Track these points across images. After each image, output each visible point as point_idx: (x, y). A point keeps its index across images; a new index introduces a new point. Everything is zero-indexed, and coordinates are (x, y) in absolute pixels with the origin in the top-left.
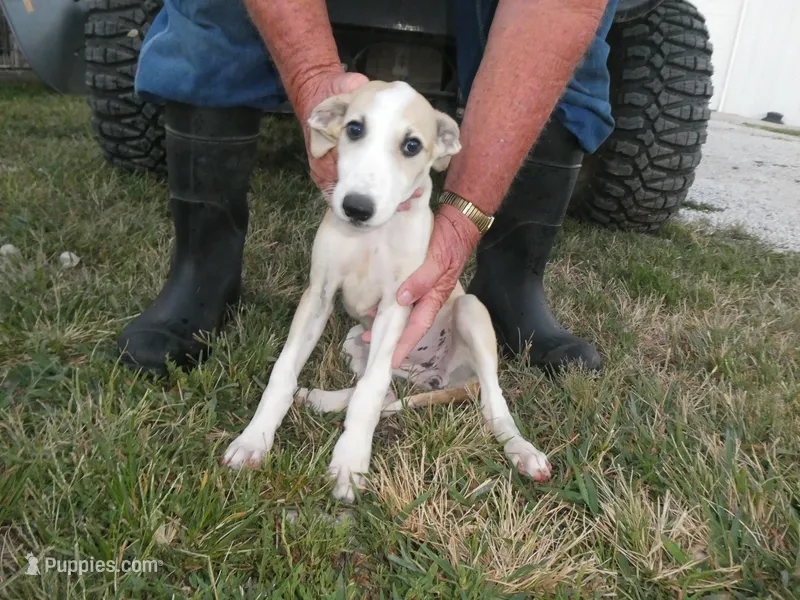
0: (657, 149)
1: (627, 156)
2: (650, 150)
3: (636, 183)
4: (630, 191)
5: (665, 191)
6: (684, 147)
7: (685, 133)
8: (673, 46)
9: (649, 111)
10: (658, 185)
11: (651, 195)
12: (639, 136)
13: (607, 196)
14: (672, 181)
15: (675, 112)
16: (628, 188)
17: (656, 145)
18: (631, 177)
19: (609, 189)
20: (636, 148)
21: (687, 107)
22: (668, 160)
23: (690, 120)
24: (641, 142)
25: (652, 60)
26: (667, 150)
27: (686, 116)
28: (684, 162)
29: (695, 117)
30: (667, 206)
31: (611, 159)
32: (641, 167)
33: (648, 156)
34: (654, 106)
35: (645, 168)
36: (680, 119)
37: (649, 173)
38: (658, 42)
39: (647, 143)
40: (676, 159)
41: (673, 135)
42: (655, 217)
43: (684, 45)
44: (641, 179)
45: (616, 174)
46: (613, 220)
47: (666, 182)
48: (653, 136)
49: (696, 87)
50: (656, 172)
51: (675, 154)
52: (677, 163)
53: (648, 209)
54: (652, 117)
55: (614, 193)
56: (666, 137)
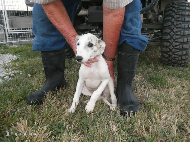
0: (174, 44)
1: (167, 46)
2: (173, 44)
3: (171, 53)
4: (170, 56)
5: (181, 55)
6: (184, 42)
7: (183, 39)
8: (178, 16)
9: (171, 34)
10: (177, 53)
11: (176, 56)
12: (169, 41)
13: (164, 57)
14: (182, 52)
15: (179, 33)
16: (169, 55)
17: (174, 43)
18: (169, 52)
19: (164, 55)
20: (169, 44)
21: (183, 32)
22: (179, 46)
23: (184, 35)
24: (170, 42)
25: (172, 20)
26: (177, 44)
27: (182, 34)
28: (184, 47)
29: (185, 34)
30: (182, 59)
31: (163, 47)
32: (171, 49)
33: (172, 46)
34: (172, 32)
35: (172, 49)
36: (180, 35)
37: (174, 50)
38: (173, 15)
39: (171, 42)
40: (181, 46)
41: (179, 40)
42: (181, 62)
43: (181, 15)
44: (172, 52)
45: (165, 51)
46: (169, 64)
47: (180, 52)
48: (173, 40)
49: (185, 26)
50: (175, 50)
51: (181, 44)
52: (182, 47)
53: (177, 60)
54: (172, 35)
55: (165, 56)
56: (177, 40)
